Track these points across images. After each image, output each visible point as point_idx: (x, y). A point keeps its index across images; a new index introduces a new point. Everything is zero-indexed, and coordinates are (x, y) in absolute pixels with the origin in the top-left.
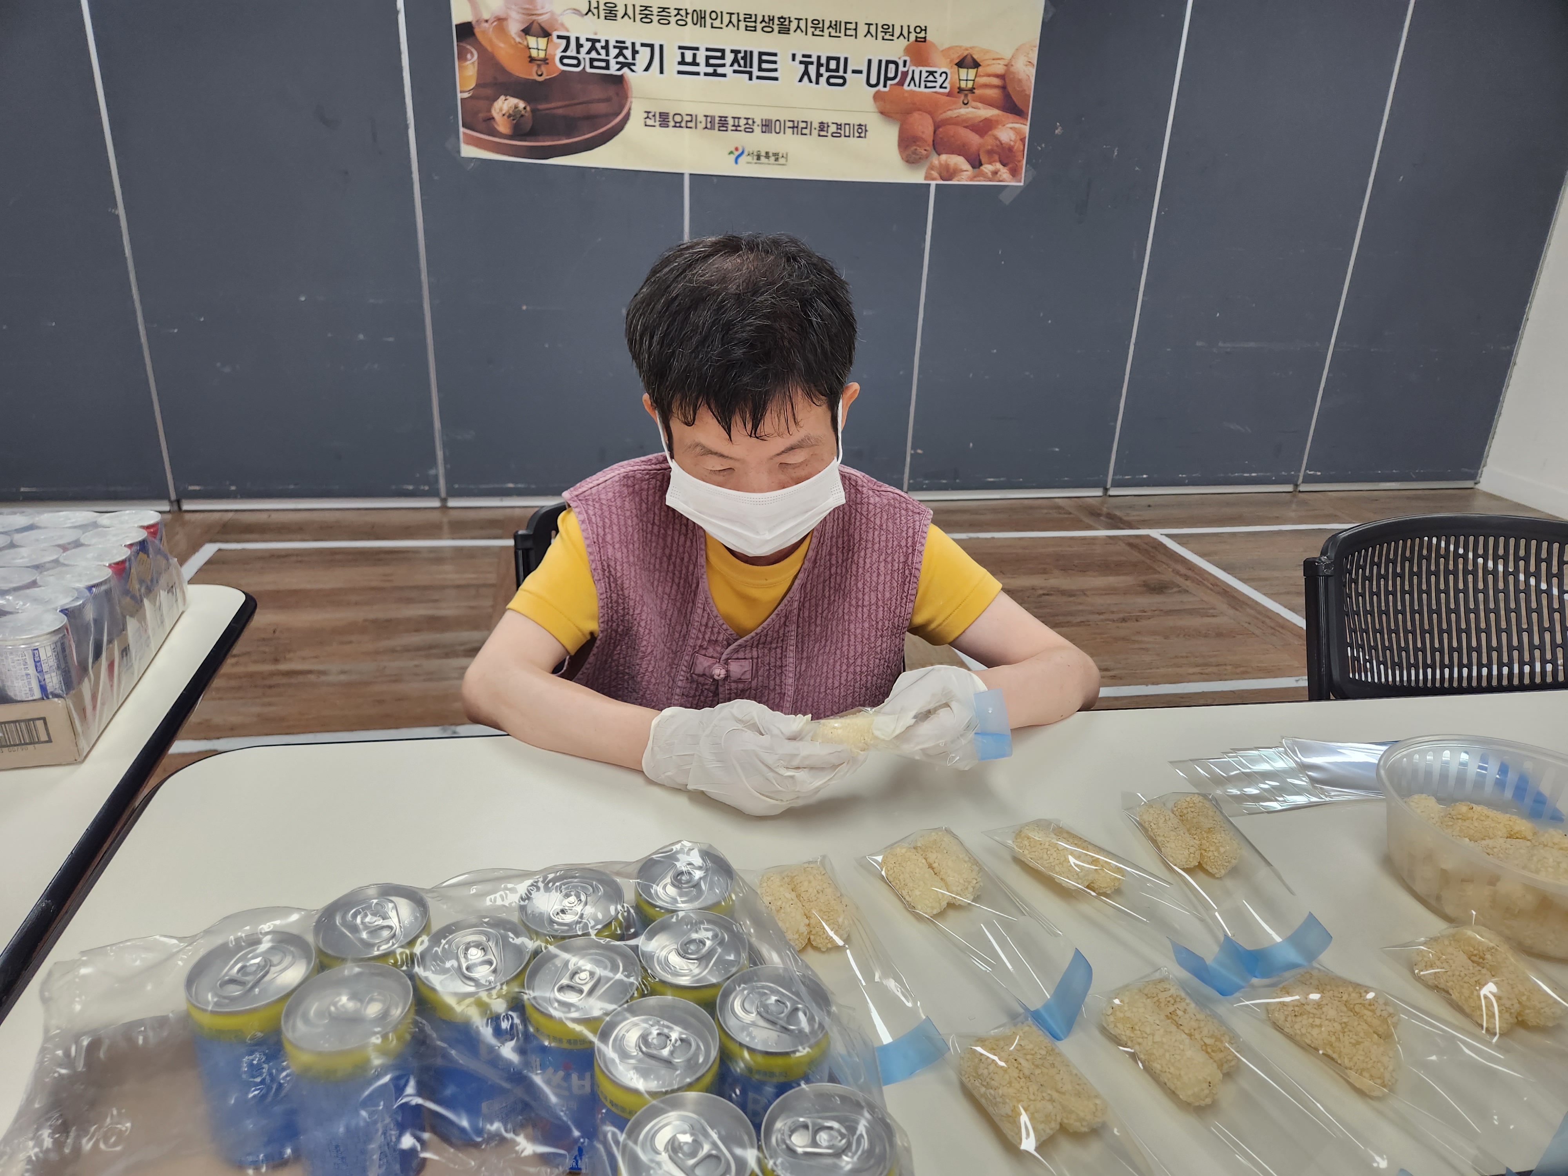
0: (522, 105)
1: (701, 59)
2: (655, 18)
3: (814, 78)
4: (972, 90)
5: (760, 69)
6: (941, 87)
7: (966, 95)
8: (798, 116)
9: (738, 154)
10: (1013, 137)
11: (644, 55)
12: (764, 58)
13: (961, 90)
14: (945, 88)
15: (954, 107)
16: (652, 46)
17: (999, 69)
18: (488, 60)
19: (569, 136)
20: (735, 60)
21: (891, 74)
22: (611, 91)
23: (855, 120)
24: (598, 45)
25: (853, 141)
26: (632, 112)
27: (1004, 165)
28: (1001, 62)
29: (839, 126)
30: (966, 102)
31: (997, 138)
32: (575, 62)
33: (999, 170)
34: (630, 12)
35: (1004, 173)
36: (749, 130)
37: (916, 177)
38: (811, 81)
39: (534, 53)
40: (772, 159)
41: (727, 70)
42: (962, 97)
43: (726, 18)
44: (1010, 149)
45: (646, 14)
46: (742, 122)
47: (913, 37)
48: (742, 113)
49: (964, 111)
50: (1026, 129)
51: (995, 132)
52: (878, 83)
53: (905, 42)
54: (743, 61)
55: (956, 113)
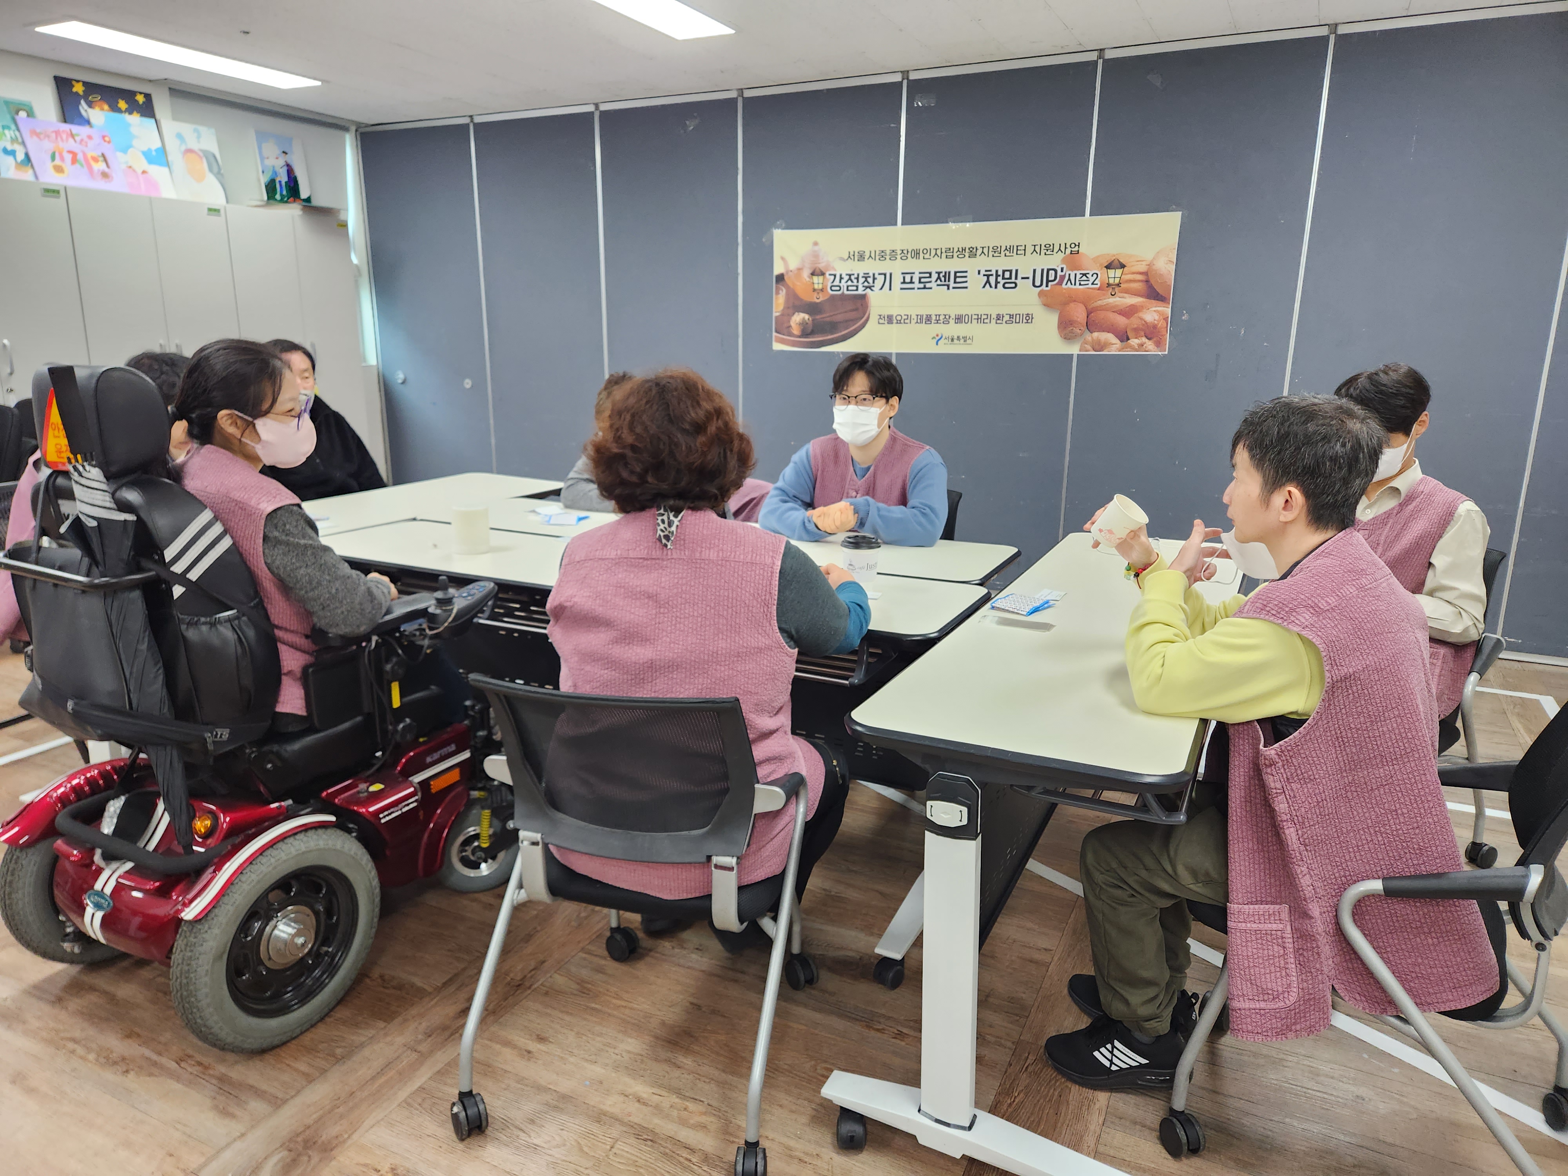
0: (807, 317)
1: (916, 279)
2: (888, 257)
3: (993, 285)
4: (1118, 285)
5: (955, 282)
6: (1093, 284)
7: (1113, 289)
8: (982, 311)
9: (938, 339)
10: (1157, 318)
11: (880, 280)
12: (958, 274)
13: (1109, 285)
14: (1096, 284)
15: (1103, 297)
16: (885, 275)
17: (1143, 268)
18: (790, 293)
19: (832, 334)
20: (939, 278)
21: (1051, 278)
22: (858, 304)
23: (1024, 311)
24: (853, 277)
25: (1022, 326)
26: (871, 316)
27: (1149, 339)
28: (1144, 263)
29: (1011, 316)
30: (1112, 293)
31: (1141, 319)
32: (838, 288)
33: (1144, 343)
34: (873, 255)
35: (1150, 345)
36: (946, 322)
37: (1074, 350)
38: (991, 286)
39: (816, 286)
40: (962, 341)
41: (933, 285)
42: (1111, 290)
43: (933, 252)
44: (1155, 327)
45: (882, 255)
46: (942, 317)
47: (1068, 251)
48: (942, 312)
49: (1112, 300)
50: (1168, 311)
51: (1141, 314)
52: (1041, 285)
53: (1062, 255)
54: (944, 278)
55: (1105, 302)
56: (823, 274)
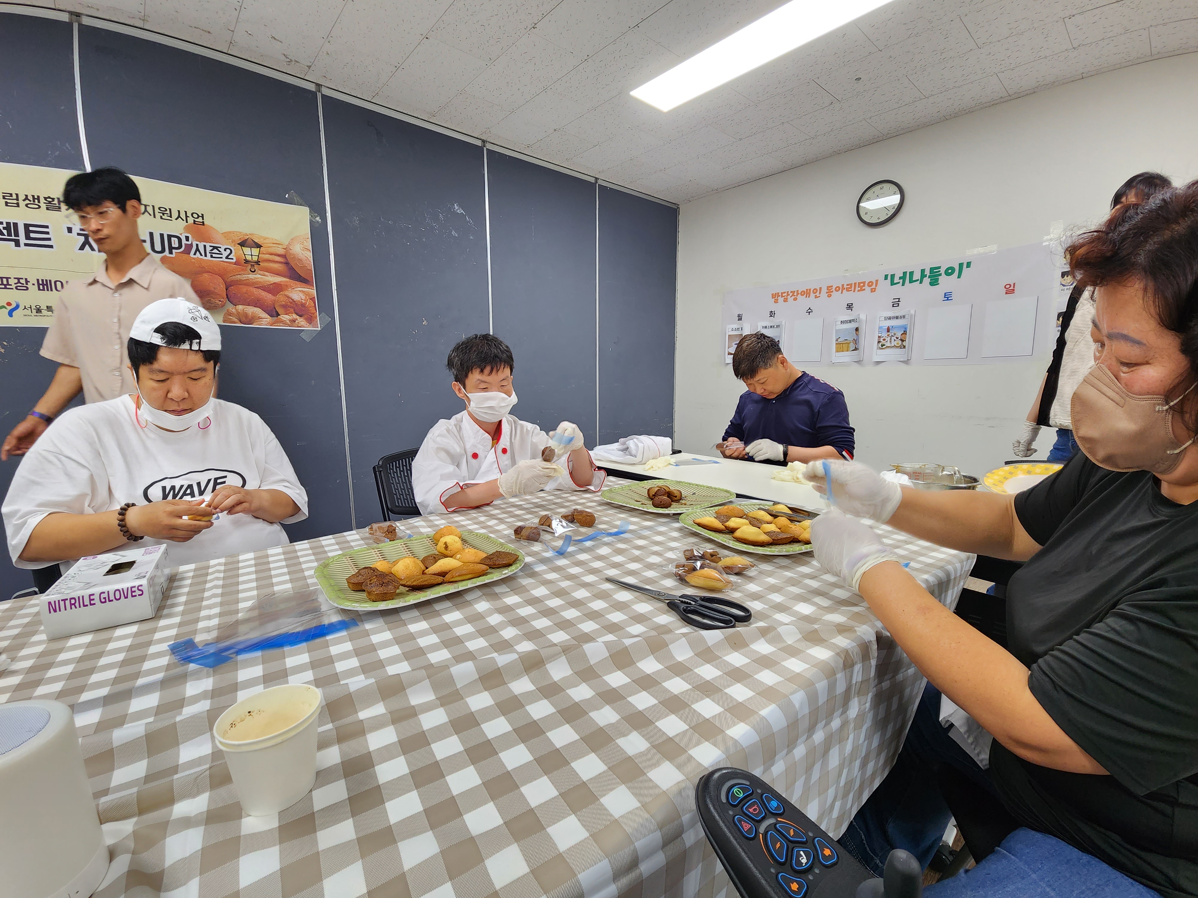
4: (257, 262)
6: (227, 258)
7: (253, 266)
9: (12, 309)
10: (303, 297)
12: (31, 228)
13: (247, 261)
14: (232, 259)
15: (243, 272)
17: (279, 250)
21: (175, 245)
27: (301, 316)
28: (280, 246)
30: (253, 270)
31: (289, 297)
33: (297, 319)
35: (301, 321)
42: (250, 267)
44: (303, 305)
46: (13, 281)
47: (191, 220)
48: (12, 274)
50: (313, 292)
51: (287, 293)
52: (163, 250)
53: (184, 223)
54: (7, 231)
55: (244, 277)
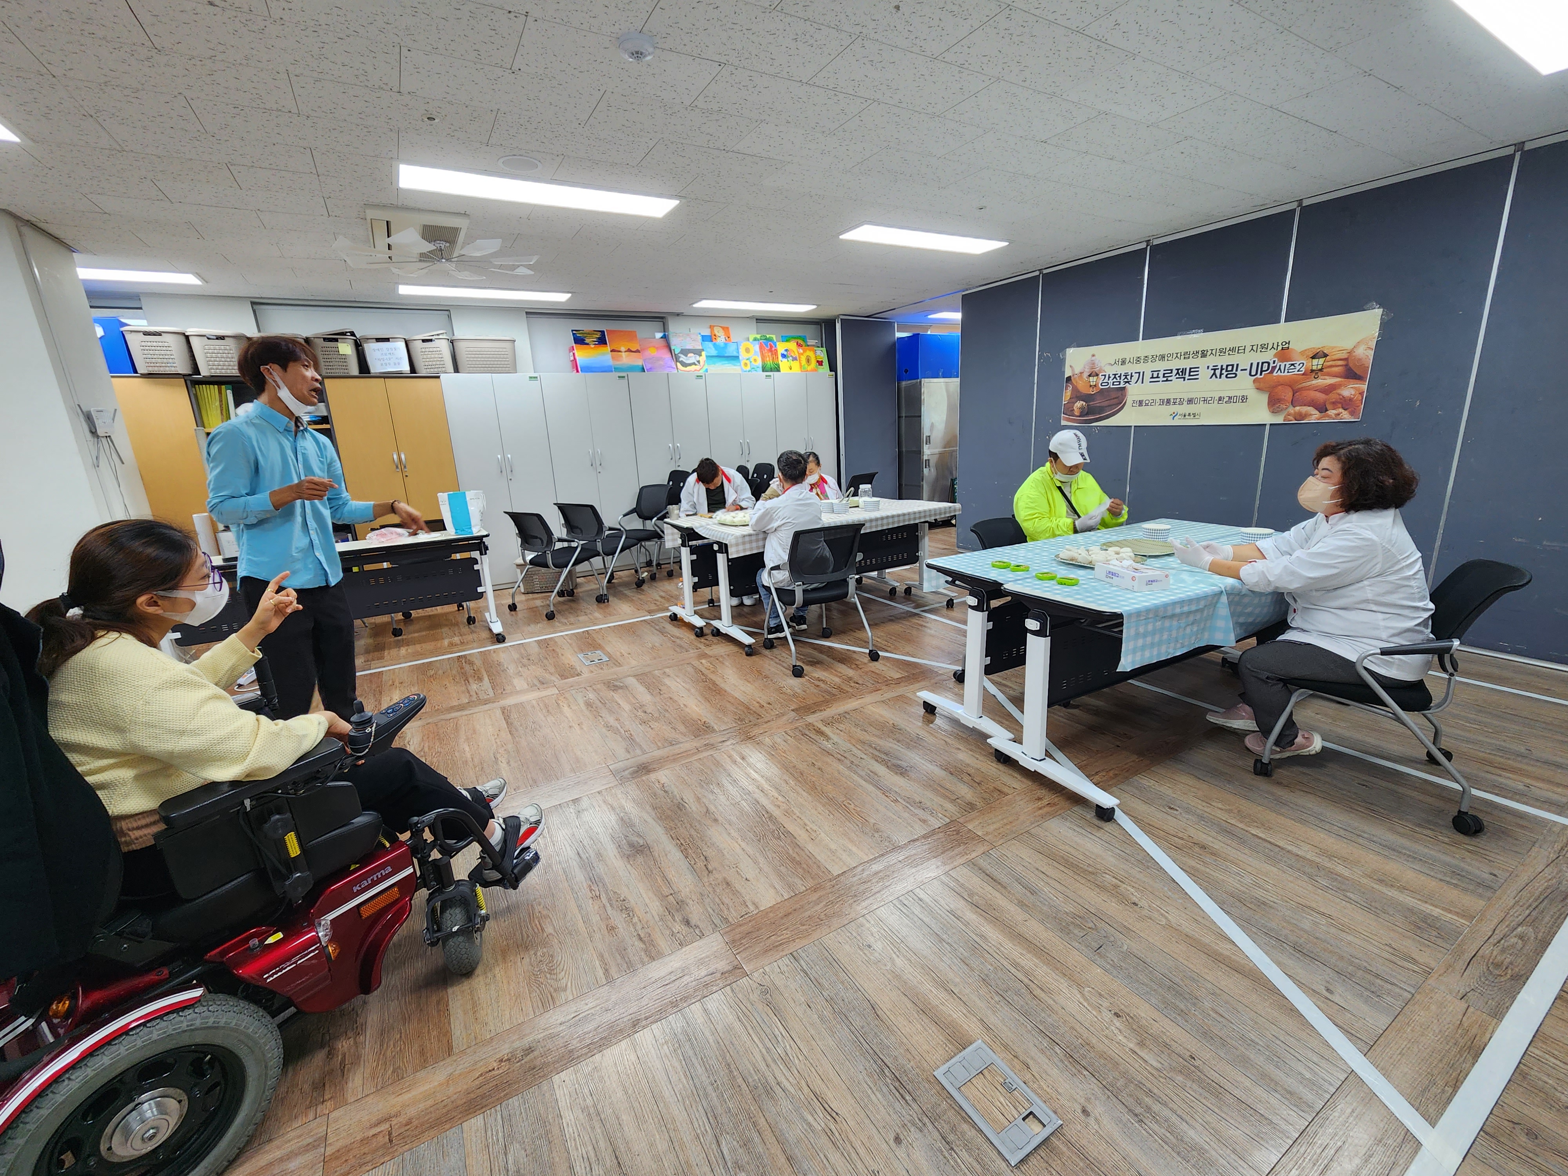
0: (1084, 403)
1: (1161, 375)
2: (1142, 361)
4: (1321, 370)
5: (1189, 375)
6: (1299, 371)
7: (1316, 373)
8: (1207, 395)
9: (1174, 415)
10: (1353, 393)
11: (1136, 376)
12: (1192, 370)
13: (1312, 371)
14: (1302, 371)
15: (1307, 380)
16: (1139, 373)
17: (1343, 355)
18: (1075, 389)
19: (1102, 414)
20: (1178, 373)
21: (1265, 369)
22: (1119, 394)
23: (1241, 394)
24: (1117, 376)
25: (1240, 405)
26: (1127, 401)
27: (1345, 410)
28: (1345, 352)
29: (1230, 398)
30: (1316, 377)
31: (1339, 395)
32: (1106, 384)
33: (1340, 412)
34: (1132, 361)
35: (1345, 413)
36: (1181, 403)
37: (1279, 419)
38: (1217, 377)
39: (1092, 383)
40: (1192, 416)
41: (1173, 378)
42: (1314, 374)
43: (1175, 355)
44: (1351, 400)
45: (1138, 360)
46: (1178, 400)
47: (1280, 348)
48: (1178, 396)
49: (1315, 382)
50: (1364, 387)
51: (1339, 391)
52: (1257, 373)
53: (1275, 351)
54: (1181, 373)
55: (1309, 383)
56: (1097, 375)
